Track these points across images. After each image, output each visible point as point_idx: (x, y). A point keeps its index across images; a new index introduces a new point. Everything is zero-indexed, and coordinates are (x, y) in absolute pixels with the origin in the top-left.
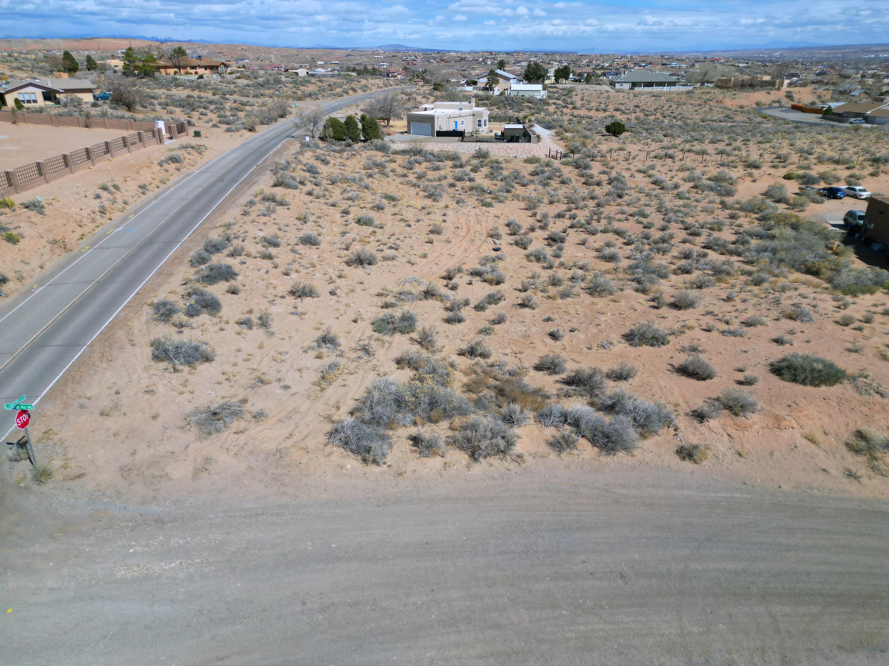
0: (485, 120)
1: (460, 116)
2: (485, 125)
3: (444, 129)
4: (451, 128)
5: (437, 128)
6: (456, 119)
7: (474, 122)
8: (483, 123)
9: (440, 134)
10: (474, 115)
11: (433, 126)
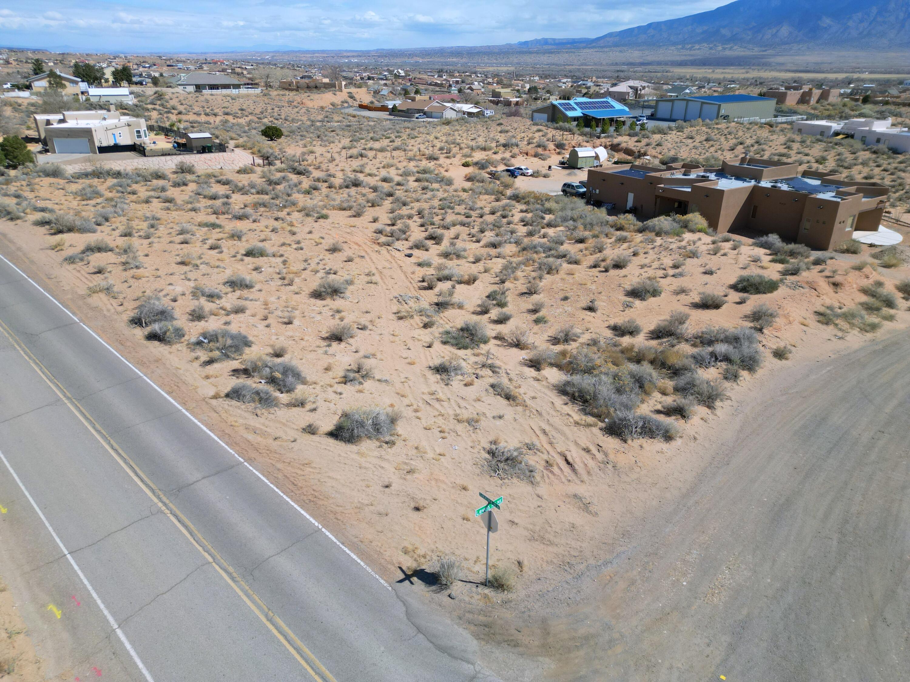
0: (144, 130)
1: (116, 127)
2: (146, 137)
3: (105, 144)
4: (112, 143)
5: (97, 144)
6: (114, 131)
7: (131, 133)
8: (142, 133)
9: (103, 150)
10: (129, 125)
11: (91, 141)
